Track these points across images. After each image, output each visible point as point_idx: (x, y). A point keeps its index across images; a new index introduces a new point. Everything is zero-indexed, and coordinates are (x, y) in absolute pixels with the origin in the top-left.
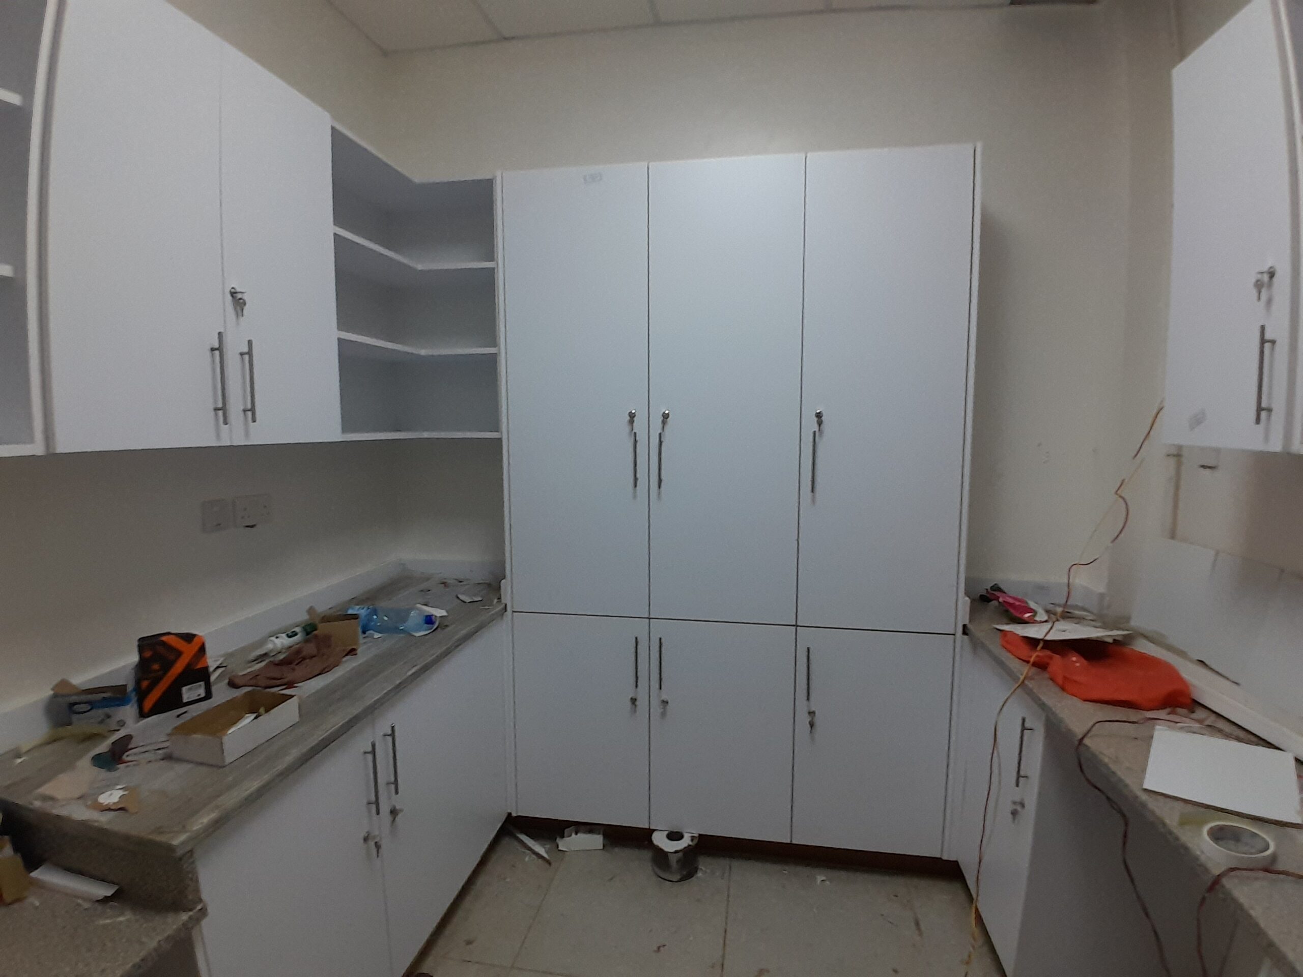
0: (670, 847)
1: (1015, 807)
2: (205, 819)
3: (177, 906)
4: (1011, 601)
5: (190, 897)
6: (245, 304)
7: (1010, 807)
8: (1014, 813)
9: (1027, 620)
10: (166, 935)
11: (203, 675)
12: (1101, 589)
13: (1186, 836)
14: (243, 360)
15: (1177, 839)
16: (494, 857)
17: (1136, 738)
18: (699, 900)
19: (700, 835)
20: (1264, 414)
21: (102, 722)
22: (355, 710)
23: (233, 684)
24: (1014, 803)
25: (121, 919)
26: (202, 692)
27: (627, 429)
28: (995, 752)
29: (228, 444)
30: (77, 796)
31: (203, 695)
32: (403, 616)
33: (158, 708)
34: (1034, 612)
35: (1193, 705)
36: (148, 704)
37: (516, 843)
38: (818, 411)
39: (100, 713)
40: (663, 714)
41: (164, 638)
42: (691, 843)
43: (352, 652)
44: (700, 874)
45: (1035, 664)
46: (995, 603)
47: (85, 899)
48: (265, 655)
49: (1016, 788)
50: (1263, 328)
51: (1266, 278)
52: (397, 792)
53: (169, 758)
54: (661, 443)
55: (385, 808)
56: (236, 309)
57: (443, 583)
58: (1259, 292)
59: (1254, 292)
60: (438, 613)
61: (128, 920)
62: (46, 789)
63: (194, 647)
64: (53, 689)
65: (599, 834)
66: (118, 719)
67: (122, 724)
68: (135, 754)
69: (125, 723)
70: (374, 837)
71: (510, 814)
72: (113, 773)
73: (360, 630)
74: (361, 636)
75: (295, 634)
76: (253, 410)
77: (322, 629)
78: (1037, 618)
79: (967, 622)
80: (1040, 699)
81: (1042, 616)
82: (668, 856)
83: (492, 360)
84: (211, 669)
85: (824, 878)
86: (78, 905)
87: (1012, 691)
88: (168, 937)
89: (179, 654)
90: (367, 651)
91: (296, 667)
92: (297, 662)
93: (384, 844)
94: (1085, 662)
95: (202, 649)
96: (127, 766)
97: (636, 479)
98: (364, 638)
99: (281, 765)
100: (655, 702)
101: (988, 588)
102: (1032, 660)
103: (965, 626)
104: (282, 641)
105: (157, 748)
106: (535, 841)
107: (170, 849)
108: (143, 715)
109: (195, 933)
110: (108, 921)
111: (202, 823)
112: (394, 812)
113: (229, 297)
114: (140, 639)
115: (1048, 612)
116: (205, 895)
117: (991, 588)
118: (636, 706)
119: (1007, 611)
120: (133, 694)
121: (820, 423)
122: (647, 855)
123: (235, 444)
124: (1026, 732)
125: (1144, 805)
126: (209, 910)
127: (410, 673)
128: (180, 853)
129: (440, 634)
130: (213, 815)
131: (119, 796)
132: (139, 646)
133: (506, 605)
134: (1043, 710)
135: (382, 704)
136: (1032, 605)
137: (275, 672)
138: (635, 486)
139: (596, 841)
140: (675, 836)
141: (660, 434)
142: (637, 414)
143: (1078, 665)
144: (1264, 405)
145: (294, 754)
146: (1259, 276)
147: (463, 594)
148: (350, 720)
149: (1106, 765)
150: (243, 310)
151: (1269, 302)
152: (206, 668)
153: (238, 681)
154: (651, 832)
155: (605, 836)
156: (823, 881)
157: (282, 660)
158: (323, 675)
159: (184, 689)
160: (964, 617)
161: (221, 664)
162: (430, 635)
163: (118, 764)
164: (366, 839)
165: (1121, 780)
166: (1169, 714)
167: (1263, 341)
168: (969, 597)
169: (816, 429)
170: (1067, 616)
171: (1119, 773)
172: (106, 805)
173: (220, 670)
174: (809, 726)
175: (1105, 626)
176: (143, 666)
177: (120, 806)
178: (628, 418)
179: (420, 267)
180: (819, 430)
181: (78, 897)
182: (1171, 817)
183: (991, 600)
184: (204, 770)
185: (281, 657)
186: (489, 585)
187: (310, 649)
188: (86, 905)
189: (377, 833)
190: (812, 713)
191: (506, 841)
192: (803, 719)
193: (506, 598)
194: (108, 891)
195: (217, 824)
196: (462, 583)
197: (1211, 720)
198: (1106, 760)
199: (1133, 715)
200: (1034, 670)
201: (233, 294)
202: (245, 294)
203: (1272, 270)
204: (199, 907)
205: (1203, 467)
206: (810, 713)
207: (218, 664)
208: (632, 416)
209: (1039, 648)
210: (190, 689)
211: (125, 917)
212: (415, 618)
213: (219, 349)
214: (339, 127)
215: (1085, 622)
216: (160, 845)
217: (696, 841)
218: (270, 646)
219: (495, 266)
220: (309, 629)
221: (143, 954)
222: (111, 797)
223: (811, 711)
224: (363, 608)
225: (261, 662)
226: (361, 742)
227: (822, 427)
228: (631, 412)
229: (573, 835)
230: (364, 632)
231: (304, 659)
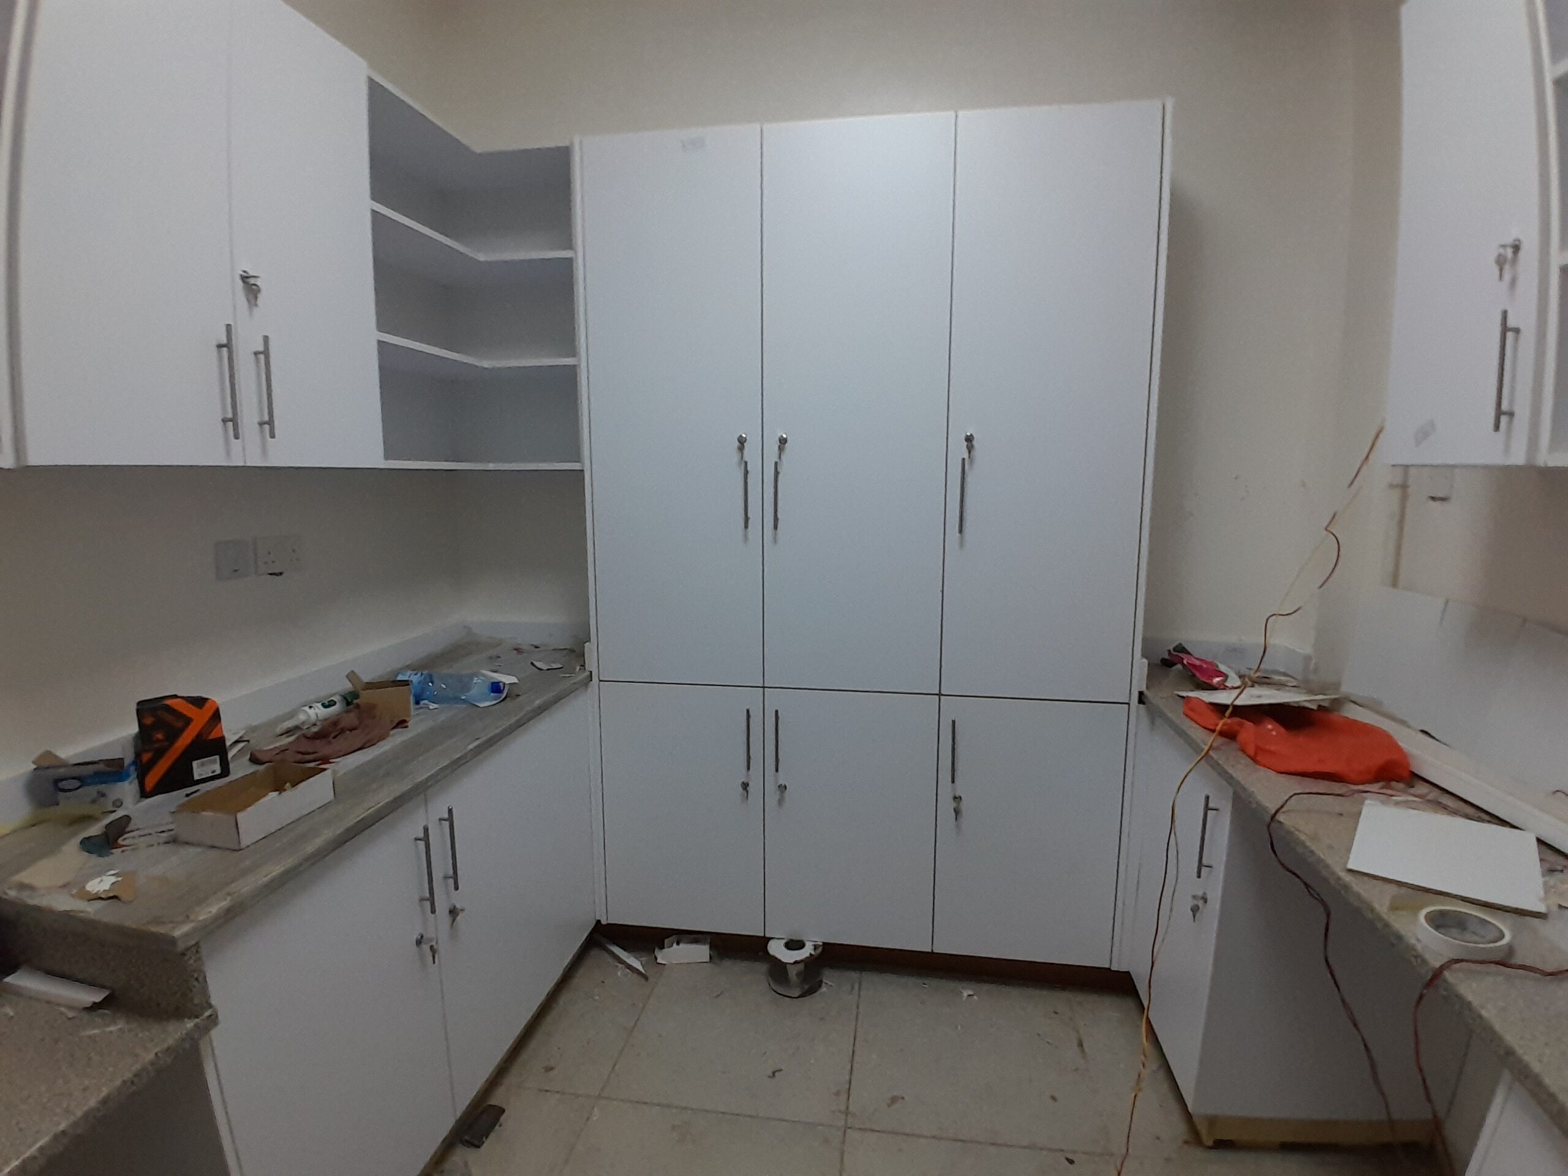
0: (788, 956)
1: (1195, 902)
2: (214, 909)
3: (179, 1013)
4: (1198, 663)
5: (196, 1001)
6: (259, 291)
7: (1191, 903)
8: (1195, 910)
9: (1217, 686)
10: (165, 1045)
11: (218, 747)
12: (1307, 649)
13: (1399, 923)
14: (257, 361)
15: (1387, 925)
16: (581, 972)
17: (1341, 815)
18: (822, 1019)
19: (824, 944)
20: (1504, 420)
21: (94, 801)
22: (404, 786)
23: (254, 760)
24: (1194, 897)
25: (112, 1028)
26: (217, 768)
27: (735, 457)
28: (1173, 835)
29: (241, 464)
30: (61, 883)
31: (218, 771)
32: (466, 686)
33: (164, 786)
34: (1226, 676)
35: (1413, 778)
36: (151, 781)
37: (606, 955)
38: (968, 434)
39: (91, 791)
40: (781, 802)
41: (169, 702)
42: (813, 953)
43: (402, 724)
44: (824, 989)
45: (1222, 734)
46: (1179, 666)
47: (71, 1008)
48: (297, 728)
49: (1198, 879)
50: (1505, 314)
51: (1509, 252)
52: (457, 888)
53: (174, 841)
54: (777, 473)
55: (442, 907)
56: (248, 301)
57: (516, 649)
58: (1501, 270)
59: (1496, 270)
60: (507, 679)
61: (120, 1029)
62: (24, 877)
63: (207, 713)
64: (34, 762)
65: (704, 944)
66: (116, 798)
67: (118, 804)
68: (134, 838)
69: (122, 803)
70: (431, 940)
71: (599, 922)
72: (106, 858)
73: (412, 700)
74: (412, 706)
75: (332, 704)
76: (271, 422)
77: (366, 697)
78: (1228, 684)
79: (1144, 689)
80: (1227, 772)
81: (1234, 681)
82: (786, 967)
83: (570, 376)
84: (228, 743)
85: (971, 993)
86: (62, 1013)
87: (1194, 764)
88: (168, 1049)
89: (188, 721)
90: (419, 724)
91: (333, 740)
92: (333, 735)
93: (442, 949)
94: (1282, 730)
95: (216, 716)
96: (123, 851)
97: (747, 519)
98: (417, 709)
99: (310, 848)
100: (771, 787)
101: (1171, 648)
102: (1218, 728)
103: (1141, 694)
104: (317, 712)
105: (160, 831)
106: (629, 952)
107: (173, 941)
108: (144, 794)
109: (203, 1045)
110: (96, 1031)
111: (210, 912)
112: (453, 912)
113: (240, 283)
114: (139, 703)
115: (1241, 677)
116: (214, 1001)
117: (1174, 649)
118: (747, 792)
119: (1194, 675)
120: (132, 768)
121: (970, 448)
122: (763, 967)
123: (249, 464)
124: (1209, 812)
125: (1346, 887)
126: (220, 1017)
127: (471, 747)
128: (181, 946)
129: (509, 704)
130: (225, 904)
131: (110, 883)
132: (138, 710)
133: (591, 672)
134: (1230, 784)
135: (437, 782)
136: (1223, 668)
137: (306, 746)
138: (746, 527)
139: (702, 952)
140: (794, 945)
141: (776, 463)
142: (748, 438)
143: (1274, 733)
144: (1505, 406)
145: (328, 834)
146: (1502, 251)
147: (540, 661)
148: (395, 800)
149: (1303, 844)
150: (256, 298)
151: (1513, 283)
152: (222, 739)
153: (259, 756)
154: (766, 940)
155: (712, 947)
156: (969, 995)
157: (316, 733)
158: (365, 750)
159: (195, 764)
160: (1140, 683)
161: (241, 737)
162: (497, 706)
163: (113, 849)
164: (419, 942)
165: (1320, 860)
166: (1382, 788)
167: (1505, 329)
168: (1147, 658)
169: (966, 456)
170: (1264, 681)
171: (1319, 853)
172: (96, 893)
173: (241, 745)
174: (953, 814)
175: (1310, 692)
176: (144, 735)
177: (111, 895)
178: (737, 444)
179: (481, 257)
180: (969, 457)
181: (59, 1005)
182: (1380, 902)
183: (1175, 664)
184: (213, 854)
185: (315, 729)
186: (572, 651)
187: (351, 719)
188: (71, 1014)
189: (433, 936)
190: (957, 799)
191: (595, 952)
192: (947, 806)
193: (591, 664)
194: (98, 997)
195: (229, 915)
196: (538, 649)
197: (1434, 794)
198: (1303, 837)
199: (1337, 787)
200: (1221, 740)
201: (245, 278)
202: (259, 279)
203: (1517, 243)
204: (207, 1014)
205: (1433, 498)
206: (955, 798)
207: (235, 738)
208: (742, 441)
209: (1228, 713)
210: (203, 765)
211: (116, 1027)
212: (478, 687)
213: (227, 346)
214: (378, 79)
215: (1287, 688)
216: (156, 938)
217: (820, 950)
218: (302, 717)
219: (574, 256)
220: (349, 699)
221: (137, 1067)
222: (101, 884)
223: (957, 795)
224: (416, 674)
225: (291, 736)
226: (411, 826)
227: (972, 453)
228: (741, 436)
229: (675, 945)
230: (417, 703)
231: (342, 731)
